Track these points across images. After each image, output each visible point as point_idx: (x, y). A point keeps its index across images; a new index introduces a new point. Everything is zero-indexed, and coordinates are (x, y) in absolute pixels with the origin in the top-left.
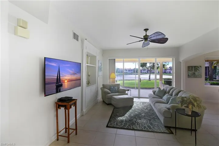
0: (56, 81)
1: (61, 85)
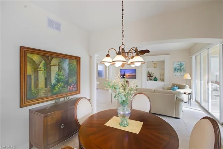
0: (123, 75)
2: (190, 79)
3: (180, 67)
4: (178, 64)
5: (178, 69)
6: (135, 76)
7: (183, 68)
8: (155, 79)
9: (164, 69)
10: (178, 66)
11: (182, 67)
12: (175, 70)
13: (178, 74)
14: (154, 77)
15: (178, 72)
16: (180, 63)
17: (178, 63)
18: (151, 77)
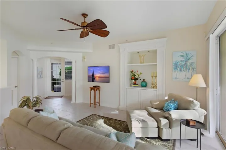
0: (92, 76)
1: (94, 79)
2: (204, 86)
3: (186, 61)
4: (182, 56)
5: (182, 66)
6: (109, 78)
7: (191, 64)
8: (144, 85)
9: (156, 65)
10: (182, 59)
11: (190, 61)
12: (176, 67)
13: (181, 75)
14: (142, 80)
15: (181, 70)
16: (185, 54)
17: (182, 54)
18: (136, 79)
